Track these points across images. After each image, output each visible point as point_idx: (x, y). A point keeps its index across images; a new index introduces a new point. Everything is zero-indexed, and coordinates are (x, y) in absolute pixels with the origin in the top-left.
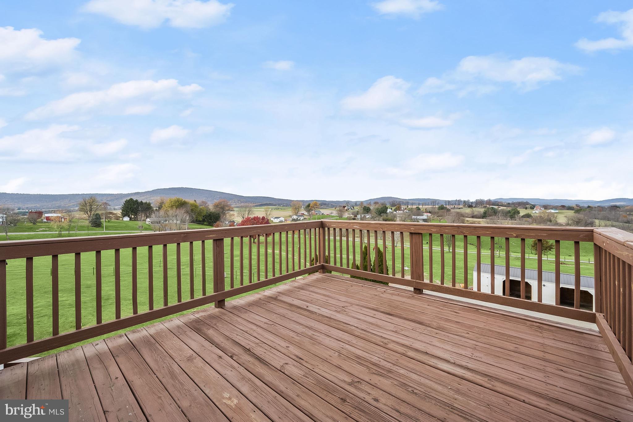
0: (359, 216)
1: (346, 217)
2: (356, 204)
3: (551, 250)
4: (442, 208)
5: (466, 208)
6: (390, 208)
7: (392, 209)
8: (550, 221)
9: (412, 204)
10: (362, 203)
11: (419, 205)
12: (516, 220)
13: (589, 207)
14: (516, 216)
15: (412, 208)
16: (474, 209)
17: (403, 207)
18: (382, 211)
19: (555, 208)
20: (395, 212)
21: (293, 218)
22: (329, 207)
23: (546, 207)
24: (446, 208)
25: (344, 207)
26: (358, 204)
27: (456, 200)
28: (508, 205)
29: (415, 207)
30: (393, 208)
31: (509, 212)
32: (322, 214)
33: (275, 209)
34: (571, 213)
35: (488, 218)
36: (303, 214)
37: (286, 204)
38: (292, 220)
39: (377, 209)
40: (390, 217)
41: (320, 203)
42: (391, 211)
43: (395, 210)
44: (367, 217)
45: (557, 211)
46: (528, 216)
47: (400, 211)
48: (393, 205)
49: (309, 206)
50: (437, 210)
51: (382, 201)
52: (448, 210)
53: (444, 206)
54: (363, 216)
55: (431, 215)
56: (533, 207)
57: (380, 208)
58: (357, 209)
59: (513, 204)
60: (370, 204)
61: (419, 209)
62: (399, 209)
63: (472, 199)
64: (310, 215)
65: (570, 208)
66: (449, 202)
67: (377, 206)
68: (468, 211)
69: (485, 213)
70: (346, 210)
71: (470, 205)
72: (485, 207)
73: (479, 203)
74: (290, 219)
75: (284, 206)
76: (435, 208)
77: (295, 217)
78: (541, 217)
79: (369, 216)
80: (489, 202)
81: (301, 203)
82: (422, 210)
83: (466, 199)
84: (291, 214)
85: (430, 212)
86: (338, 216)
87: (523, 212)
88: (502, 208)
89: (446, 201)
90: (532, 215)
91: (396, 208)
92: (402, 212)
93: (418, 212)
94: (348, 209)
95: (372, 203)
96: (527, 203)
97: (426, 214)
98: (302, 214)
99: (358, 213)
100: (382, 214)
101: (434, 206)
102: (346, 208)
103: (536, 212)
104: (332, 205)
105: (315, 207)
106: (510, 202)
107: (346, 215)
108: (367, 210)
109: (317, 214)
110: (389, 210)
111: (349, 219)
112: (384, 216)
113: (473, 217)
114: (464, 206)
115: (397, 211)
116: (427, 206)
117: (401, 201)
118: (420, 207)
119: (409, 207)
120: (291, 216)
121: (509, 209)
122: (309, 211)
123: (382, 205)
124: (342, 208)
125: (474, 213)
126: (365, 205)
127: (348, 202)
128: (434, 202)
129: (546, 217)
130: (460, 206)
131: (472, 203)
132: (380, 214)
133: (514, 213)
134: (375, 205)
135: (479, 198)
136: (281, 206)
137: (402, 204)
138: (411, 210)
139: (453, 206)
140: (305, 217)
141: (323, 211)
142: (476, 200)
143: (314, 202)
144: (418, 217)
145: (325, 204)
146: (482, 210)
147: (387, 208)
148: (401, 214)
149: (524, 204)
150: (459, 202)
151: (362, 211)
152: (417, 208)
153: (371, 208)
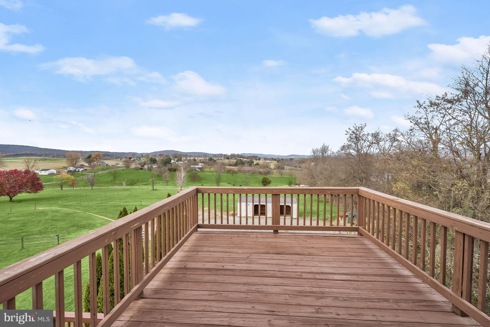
0: (146, 167)
1: (133, 167)
2: (142, 155)
3: (270, 184)
4: (211, 159)
5: (225, 160)
6: (173, 160)
7: (174, 160)
8: (268, 167)
9: (190, 156)
10: (147, 155)
11: (195, 157)
12: (252, 167)
13: (282, 159)
14: (252, 165)
15: (190, 160)
16: (230, 160)
17: (183, 159)
18: (167, 162)
19: (269, 159)
20: (177, 163)
21: (68, 169)
22: (113, 158)
23: (265, 159)
24: (214, 159)
25: (130, 158)
26: (144, 155)
27: (220, 154)
28: (248, 158)
29: (192, 158)
30: (176, 160)
31: (249, 162)
32: (106, 165)
33: (39, 160)
34: (275, 162)
35: (238, 166)
36: (83, 165)
37: (57, 154)
38: (67, 172)
39: (163, 160)
40: (173, 167)
41: (102, 154)
42: (174, 161)
43: (177, 161)
44: (153, 167)
45: (270, 161)
46: (257, 164)
47: (181, 161)
48: (175, 157)
49: (90, 157)
50: (207, 161)
51: (166, 154)
52: (215, 161)
53: (212, 158)
54: (150, 166)
55: (204, 165)
56: (259, 159)
57: (165, 159)
58: (143, 160)
59: (250, 157)
60: (155, 156)
61: (195, 160)
62: (180, 160)
63: (229, 154)
64: (90, 166)
65: (275, 160)
66: (215, 155)
67: (162, 158)
68: (227, 161)
69: (236, 163)
70: (133, 161)
71: (227, 157)
72: (236, 159)
73: (233, 156)
74: (65, 171)
75: (54, 157)
76: (207, 159)
77: (72, 169)
78: (263, 165)
79: (155, 166)
80: (238, 156)
81: (79, 154)
82: (197, 160)
83: (225, 154)
84: (66, 165)
85: (203, 163)
86: (124, 167)
87: (255, 162)
88: (245, 159)
89: (213, 155)
90: (260, 163)
91: (178, 159)
92: (183, 162)
93: (195, 162)
94: (135, 160)
95: (157, 155)
96: (257, 157)
97: (200, 164)
98: (80, 165)
99: (145, 163)
100: (167, 164)
101: (206, 158)
102: (132, 159)
103: (261, 162)
104: (117, 156)
105: (98, 157)
106: (249, 156)
107: (133, 166)
108: (153, 161)
109: (100, 165)
110: (172, 161)
111: (136, 169)
112: (169, 166)
113: (230, 166)
114: (224, 158)
115: (179, 162)
116: (201, 158)
117: (182, 154)
118: (196, 158)
119: (188, 158)
120: (65, 168)
121: (249, 160)
122: (90, 162)
123: (167, 156)
124: (128, 159)
125: (230, 163)
126: (151, 156)
127: (134, 154)
128: (205, 155)
129: (266, 165)
130: (222, 158)
131: (229, 156)
132: (165, 164)
133: (251, 163)
134: (161, 157)
135: (232, 153)
136: (50, 156)
137: (182, 156)
138: (189, 161)
139: (218, 158)
140: (85, 168)
141: (107, 162)
142: (231, 154)
143: (97, 153)
144: (195, 166)
145: (109, 155)
146: (235, 161)
147: (171, 160)
148: (182, 164)
149: (256, 157)
150: (221, 155)
151: (149, 162)
152: (194, 159)
153: (157, 159)
